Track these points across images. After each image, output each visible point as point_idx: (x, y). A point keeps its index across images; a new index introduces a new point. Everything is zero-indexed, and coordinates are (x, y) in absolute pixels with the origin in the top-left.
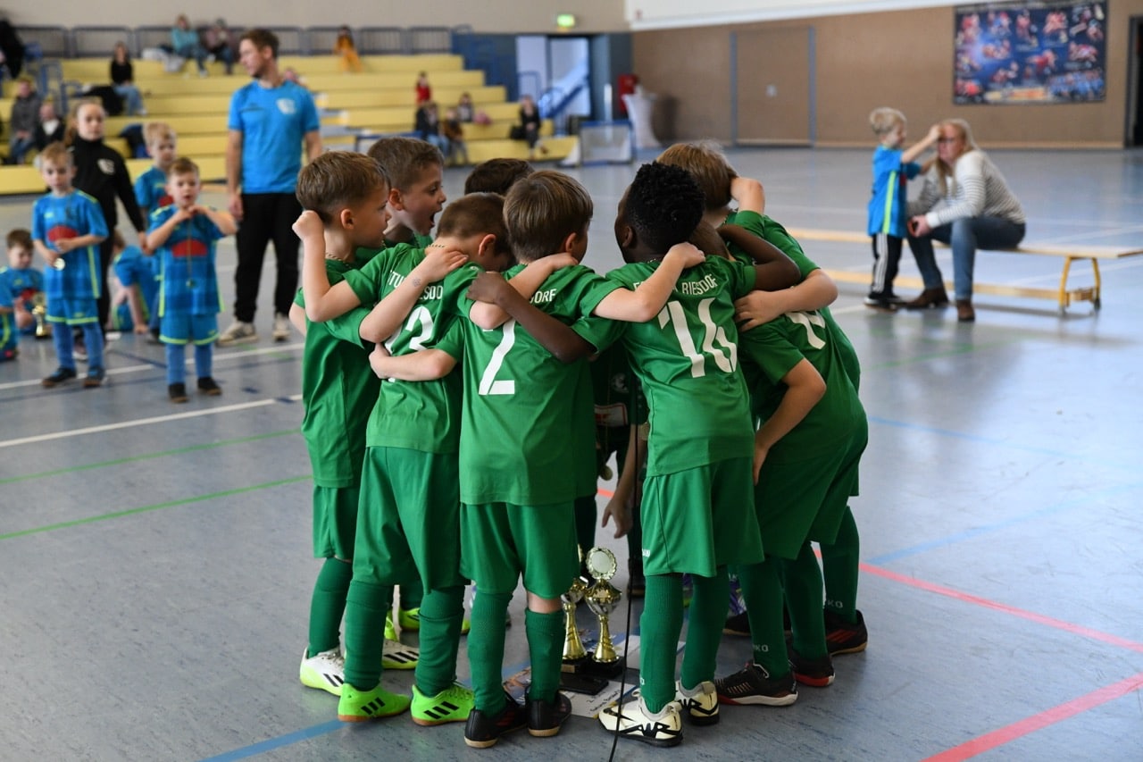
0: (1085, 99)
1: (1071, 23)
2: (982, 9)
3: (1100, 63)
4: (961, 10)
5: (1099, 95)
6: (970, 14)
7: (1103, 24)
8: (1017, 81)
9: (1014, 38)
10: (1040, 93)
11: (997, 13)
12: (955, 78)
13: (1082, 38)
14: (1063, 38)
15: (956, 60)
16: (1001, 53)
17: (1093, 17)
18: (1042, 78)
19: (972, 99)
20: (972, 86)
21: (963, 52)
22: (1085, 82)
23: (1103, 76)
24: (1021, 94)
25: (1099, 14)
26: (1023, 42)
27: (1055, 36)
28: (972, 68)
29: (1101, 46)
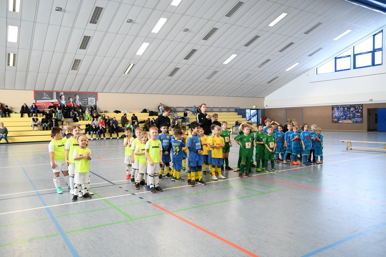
0: (359, 123)
1: (355, 109)
2: (337, 106)
3: (362, 116)
4: (333, 106)
5: (362, 122)
6: (335, 107)
7: (362, 109)
8: (345, 119)
9: (344, 112)
10: (349, 121)
11: (340, 107)
12: (332, 118)
13: (358, 112)
14: (354, 112)
15: (332, 115)
16: (342, 114)
17: (360, 108)
18: (350, 119)
19: (336, 122)
20: (336, 120)
21: (334, 114)
22: (359, 120)
23: (362, 119)
24: (346, 121)
25: (361, 108)
26: (346, 112)
27: (352, 111)
28: (336, 117)
29: (362, 113)
